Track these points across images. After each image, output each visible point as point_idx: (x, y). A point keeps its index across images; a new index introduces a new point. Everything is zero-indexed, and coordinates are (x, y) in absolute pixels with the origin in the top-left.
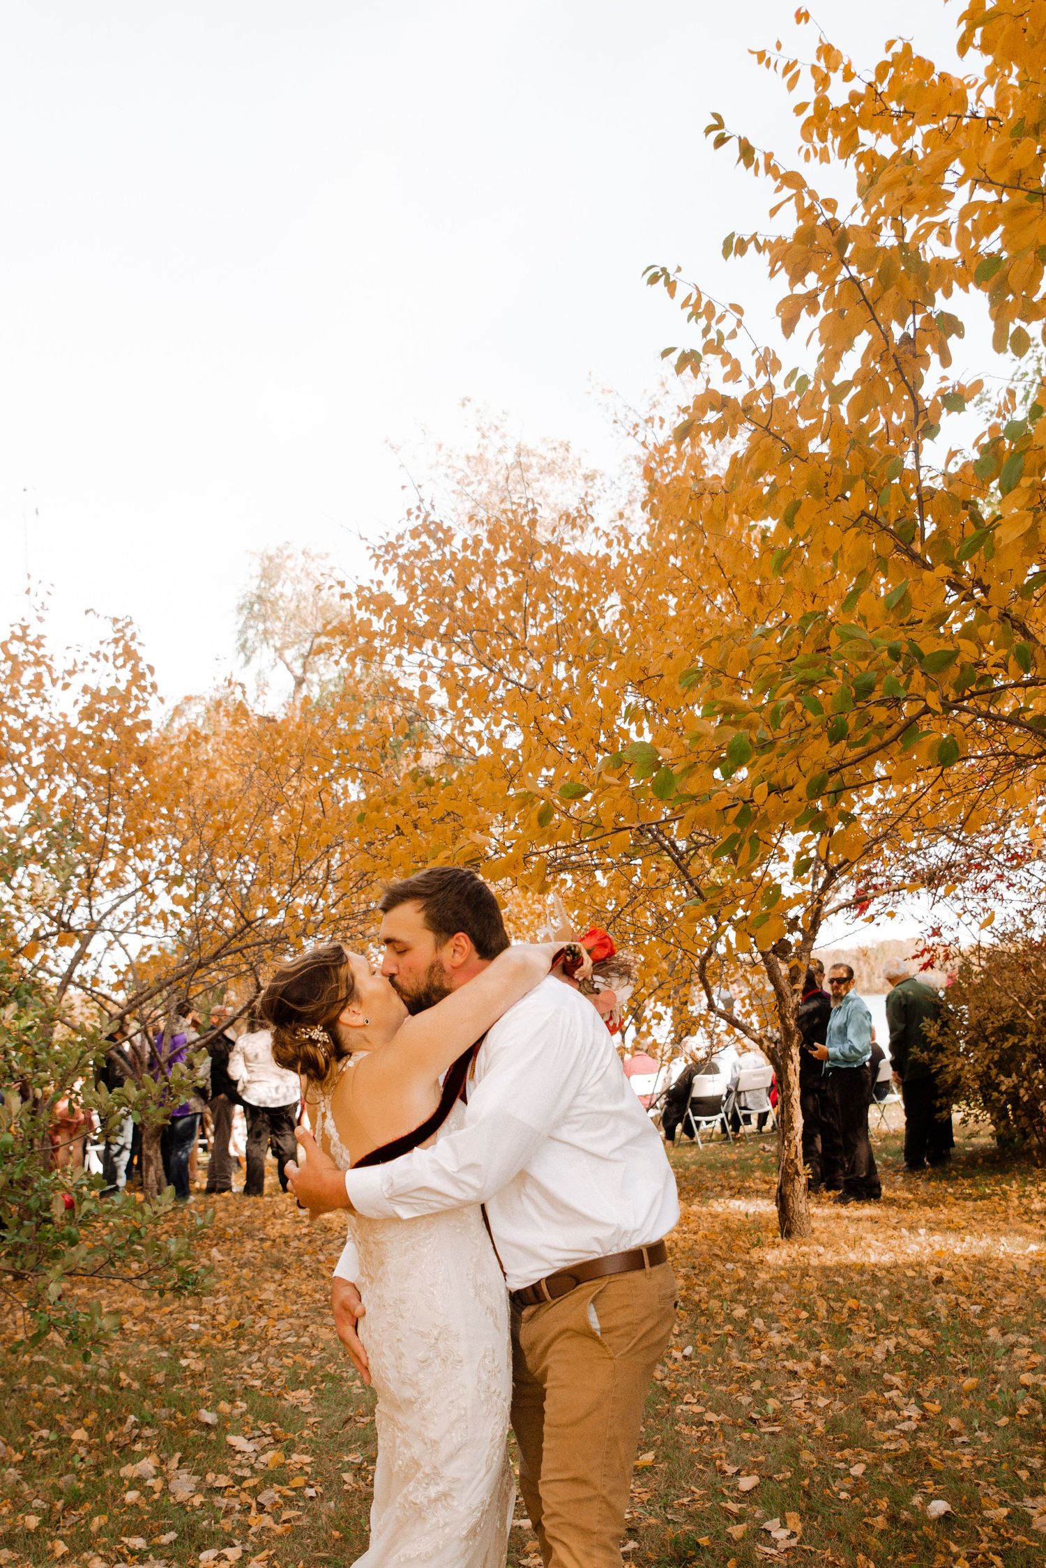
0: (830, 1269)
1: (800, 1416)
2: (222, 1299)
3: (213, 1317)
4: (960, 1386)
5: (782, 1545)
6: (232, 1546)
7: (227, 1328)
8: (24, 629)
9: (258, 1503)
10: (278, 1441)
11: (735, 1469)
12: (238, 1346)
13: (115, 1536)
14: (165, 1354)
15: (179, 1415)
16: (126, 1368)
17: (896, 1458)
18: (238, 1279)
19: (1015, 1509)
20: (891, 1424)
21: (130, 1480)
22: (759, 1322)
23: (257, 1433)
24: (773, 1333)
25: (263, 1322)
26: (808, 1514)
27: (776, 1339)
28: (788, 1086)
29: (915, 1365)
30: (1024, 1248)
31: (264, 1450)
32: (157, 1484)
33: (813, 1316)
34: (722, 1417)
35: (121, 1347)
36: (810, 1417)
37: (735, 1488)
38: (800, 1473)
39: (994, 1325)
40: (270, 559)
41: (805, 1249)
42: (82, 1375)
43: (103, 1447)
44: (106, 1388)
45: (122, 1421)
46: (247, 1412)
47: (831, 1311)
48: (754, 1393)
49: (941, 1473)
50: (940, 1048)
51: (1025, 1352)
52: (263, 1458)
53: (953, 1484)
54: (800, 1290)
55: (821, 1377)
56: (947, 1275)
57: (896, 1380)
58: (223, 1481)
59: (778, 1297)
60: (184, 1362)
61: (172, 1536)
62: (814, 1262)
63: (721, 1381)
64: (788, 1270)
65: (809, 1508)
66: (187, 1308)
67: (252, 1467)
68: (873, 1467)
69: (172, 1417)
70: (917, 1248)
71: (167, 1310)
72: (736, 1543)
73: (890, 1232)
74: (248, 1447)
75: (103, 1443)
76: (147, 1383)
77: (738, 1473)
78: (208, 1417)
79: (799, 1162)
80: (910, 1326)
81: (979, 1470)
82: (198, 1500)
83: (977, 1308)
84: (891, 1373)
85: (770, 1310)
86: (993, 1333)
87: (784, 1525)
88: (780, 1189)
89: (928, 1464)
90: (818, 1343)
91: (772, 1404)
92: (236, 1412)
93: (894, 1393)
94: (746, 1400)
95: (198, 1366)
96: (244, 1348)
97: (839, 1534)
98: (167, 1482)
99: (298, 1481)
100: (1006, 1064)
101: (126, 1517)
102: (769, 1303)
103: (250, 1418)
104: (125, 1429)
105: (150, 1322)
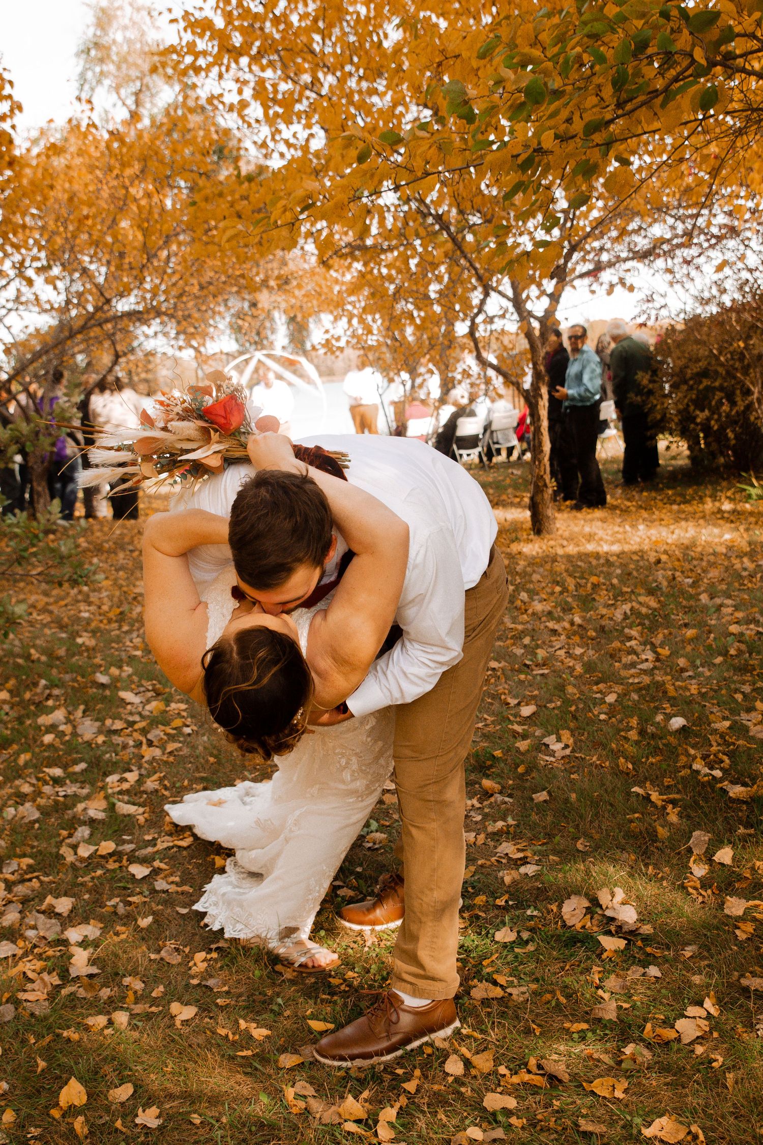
0: (573, 556)
1: (562, 662)
2: (104, 594)
3: (99, 607)
4: (683, 636)
5: (559, 754)
6: (131, 771)
7: (111, 615)
9: (148, 740)
10: (158, 694)
11: (516, 702)
12: (120, 627)
13: (38, 768)
14: (64, 635)
15: (79, 678)
17: (641, 689)
18: (116, 580)
19: (735, 723)
20: (633, 665)
21: (46, 727)
22: (524, 596)
23: (142, 689)
24: (536, 603)
25: (138, 609)
26: (576, 731)
27: (538, 607)
28: (539, 418)
29: (647, 622)
30: (721, 537)
31: (148, 701)
32: (66, 728)
33: (565, 590)
34: (503, 664)
35: (30, 632)
36: (570, 662)
37: (517, 715)
38: (567, 702)
39: (704, 591)
41: (552, 543)
43: (23, 704)
44: (20, 661)
45: (36, 684)
46: (133, 674)
47: (578, 586)
48: (525, 646)
49: (674, 698)
51: (730, 610)
52: (148, 707)
53: (686, 706)
54: (552, 572)
55: (576, 633)
56: (664, 558)
57: (634, 633)
58: (118, 725)
59: (536, 577)
60: (79, 641)
61: (83, 766)
62: (560, 552)
64: (540, 558)
65: (577, 727)
66: (78, 601)
67: (140, 714)
68: (621, 697)
69: (74, 680)
70: (638, 540)
71: (63, 603)
72: (522, 754)
73: (616, 529)
74: (136, 700)
75: (22, 701)
76: (52, 656)
77: (519, 704)
78: (103, 679)
79: (547, 477)
80: (640, 595)
81: (703, 695)
82: (101, 739)
83: (690, 581)
84: (631, 628)
85: (530, 586)
86: (704, 598)
87: (559, 740)
88: (532, 498)
89: (664, 692)
90: (571, 609)
91: (541, 653)
92: (124, 675)
93: (633, 643)
94: (519, 651)
95: (91, 643)
96: (126, 628)
97: (602, 745)
98: (75, 727)
99: (177, 723)
100: (701, 401)
101: (46, 754)
102: (531, 582)
103: (135, 678)
104: (39, 690)
105: (51, 612)
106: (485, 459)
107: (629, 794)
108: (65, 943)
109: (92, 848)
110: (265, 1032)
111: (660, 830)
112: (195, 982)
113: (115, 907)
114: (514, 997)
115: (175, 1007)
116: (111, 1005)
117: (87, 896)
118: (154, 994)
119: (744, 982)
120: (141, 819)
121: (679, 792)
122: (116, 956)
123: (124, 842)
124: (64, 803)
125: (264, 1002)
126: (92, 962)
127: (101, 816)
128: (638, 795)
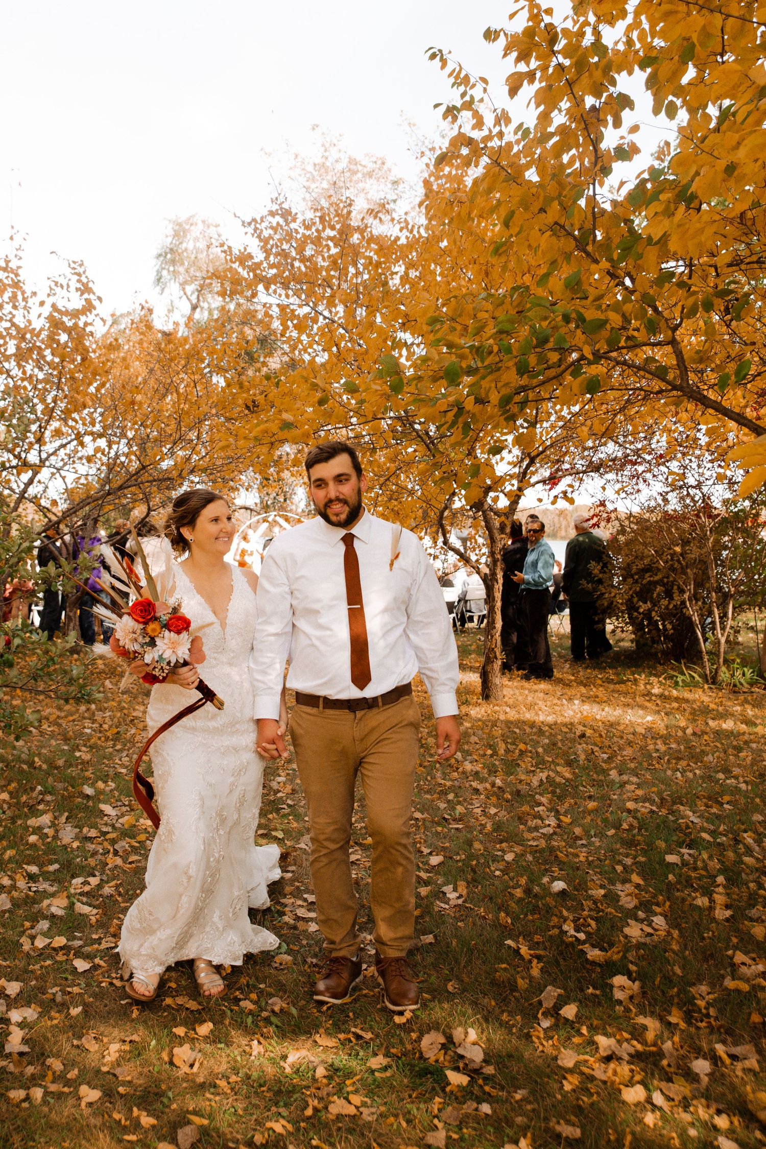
0: (511, 722)
1: (477, 819)
2: (108, 714)
3: (101, 726)
4: (585, 807)
5: (452, 903)
6: (94, 876)
7: (108, 734)
8: (7, 262)
9: (115, 850)
10: (132, 810)
11: (429, 851)
12: (114, 745)
13: (19, 864)
14: (66, 748)
15: (70, 788)
16: (39, 754)
17: (536, 852)
18: (120, 702)
19: (610, 891)
20: (536, 829)
21: (33, 828)
22: (459, 755)
23: (119, 804)
24: (467, 763)
25: (133, 731)
26: (472, 883)
27: (468, 766)
29: (558, 791)
30: (643, 718)
31: (123, 815)
32: (50, 832)
33: (495, 753)
34: (426, 815)
35: (39, 741)
36: (483, 820)
37: (427, 863)
38: (471, 857)
39: (615, 768)
40: (180, 225)
41: (497, 708)
42: (10, 757)
43: (18, 805)
44: (25, 767)
45: (33, 789)
46: (115, 789)
47: (507, 751)
48: (449, 801)
49: (564, 863)
50: (600, 582)
51: (632, 787)
52: (120, 821)
53: (572, 871)
54: (490, 736)
55: (495, 794)
56: (589, 732)
57: (544, 800)
58: (93, 833)
59: (474, 739)
60: (78, 754)
61: (56, 866)
62: (502, 717)
63: (428, 792)
64: (484, 722)
65: (474, 880)
66: (85, 718)
67: (113, 826)
68: (520, 856)
69: (66, 789)
70: (571, 713)
71: (71, 718)
72: (422, 899)
73: (556, 701)
74: (113, 812)
75: (18, 803)
76: (52, 765)
77: (430, 854)
78: (89, 791)
79: (498, 651)
80: (558, 765)
81: (590, 863)
82: (75, 845)
83: (605, 756)
84: (541, 794)
85: (466, 747)
86: (613, 774)
87: (455, 890)
88: (484, 668)
89: (556, 857)
90: (496, 772)
91: (460, 809)
92: (108, 789)
93: (541, 808)
94: (443, 806)
95: (86, 757)
96: (118, 747)
97: (491, 898)
98: (57, 831)
99: (142, 837)
100: (644, 594)
101: (28, 852)
102: (468, 743)
103: (116, 794)
104: (34, 795)
105: (60, 725)
106: (458, 624)
107: (502, 945)
108: (7, 1021)
109: (48, 941)
110: (152, 1121)
111: (520, 982)
112: (105, 1069)
113: (54, 995)
114: (364, 1116)
115: (84, 1089)
116: (34, 1081)
117: (33, 983)
118: (69, 1076)
119: (558, 1128)
120: (93, 919)
121: (545, 949)
122: (47, 1039)
123: (75, 938)
124: (33, 898)
125: (156, 1094)
126: (25, 1041)
127: (60, 912)
128: (510, 947)
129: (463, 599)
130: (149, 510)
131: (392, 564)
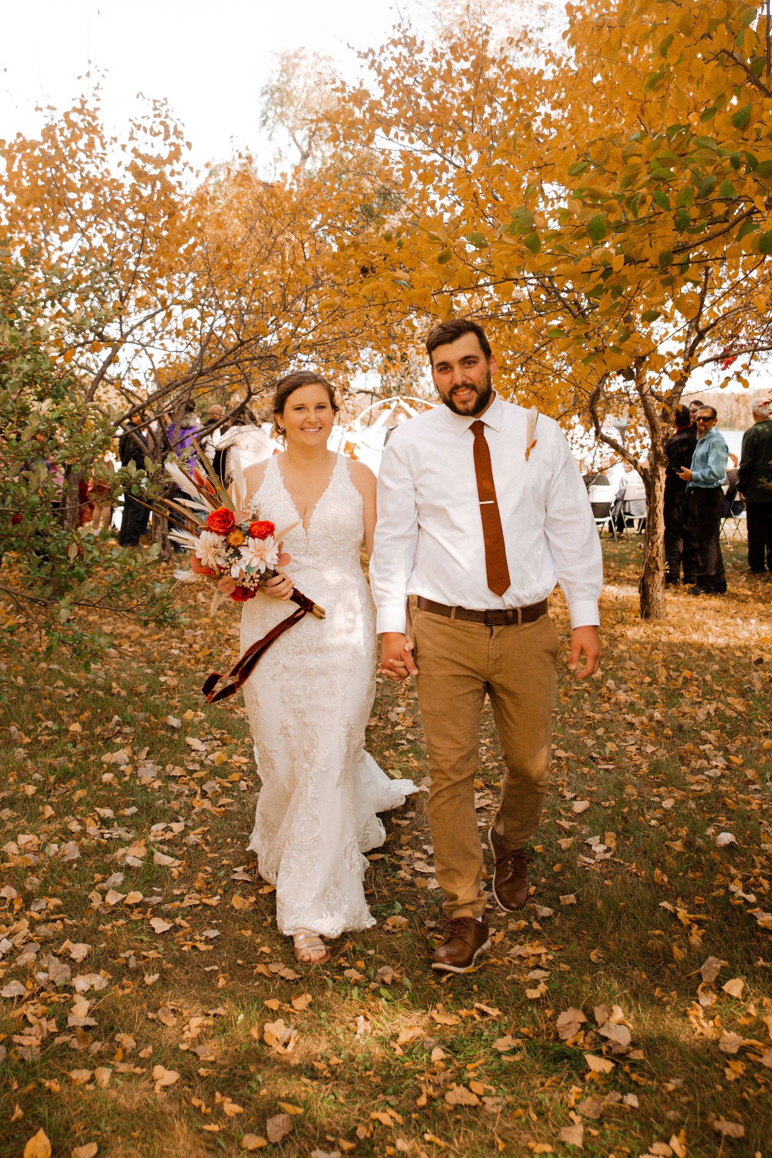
0: (675, 645)
1: (631, 758)
2: (199, 632)
3: (191, 646)
4: (760, 745)
5: (599, 857)
6: (178, 821)
7: (199, 655)
8: (83, 103)
9: (203, 791)
10: (224, 744)
11: (573, 795)
12: (206, 669)
13: (91, 807)
14: (149, 671)
15: (153, 718)
16: (118, 679)
17: (700, 797)
18: (214, 618)
20: (701, 770)
21: (108, 764)
22: (610, 683)
23: (209, 737)
24: (620, 692)
25: (228, 652)
26: (623, 834)
27: (622, 696)
28: (655, 500)
29: (728, 726)
31: (213, 751)
32: (127, 769)
33: (654, 681)
34: (570, 754)
35: (118, 663)
36: (638, 759)
37: (569, 810)
38: (622, 802)
40: (288, 58)
41: (658, 628)
42: (84, 682)
43: (92, 738)
44: (100, 693)
45: (109, 719)
46: (206, 720)
47: (669, 678)
48: (598, 738)
49: (733, 811)
52: (210, 757)
53: (742, 821)
54: (649, 661)
55: (652, 729)
56: (767, 657)
57: (711, 737)
58: (178, 771)
59: (630, 664)
60: (162, 679)
61: (134, 809)
62: (664, 639)
63: (574, 726)
64: (642, 644)
65: (625, 830)
66: (172, 637)
67: (202, 764)
68: (680, 803)
69: (147, 720)
70: (747, 634)
71: (157, 637)
72: (563, 852)
73: (728, 620)
74: (202, 747)
75: (92, 735)
76: (132, 692)
77: (574, 798)
78: (174, 722)
79: (660, 561)
80: (729, 695)
81: (764, 812)
82: (157, 784)
84: (708, 730)
85: (620, 674)
87: (602, 842)
88: (643, 580)
89: (724, 804)
90: (654, 703)
91: (610, 747)
92: (197, 719)
93: (707, 746)
94: (590, 742)
95: (173, 682)
97: (645, 852)
98: (136, 768)
99: (235, 776)
101: (102, 793)
102: (622, 668)
103: (207, 725)
104: (110, 726)
105: (143, 645)
106: (615, 529)
107: (656, 907)
108: (69, 989)
109: (121, 896)
110: (237, 1108)
111: (676, 950)
112: (184, 1047)
113: (127, 959)
114: (487, 1107)
115: (159, 1070)
116: (102, 1059)
117: (103, 945)
118: (141, 1055)
119: (717, 1125)
120: (175, 872)
121: (707, 913)
122: (117, 1011)
123: (153, 894)
124: (106, 846)
125: (243, 1077)
126: (91, 1013)
127: (137, 863)
128: (666, 910)
129: (621, 499)
130: (250, 394)
131: (527, 454)
